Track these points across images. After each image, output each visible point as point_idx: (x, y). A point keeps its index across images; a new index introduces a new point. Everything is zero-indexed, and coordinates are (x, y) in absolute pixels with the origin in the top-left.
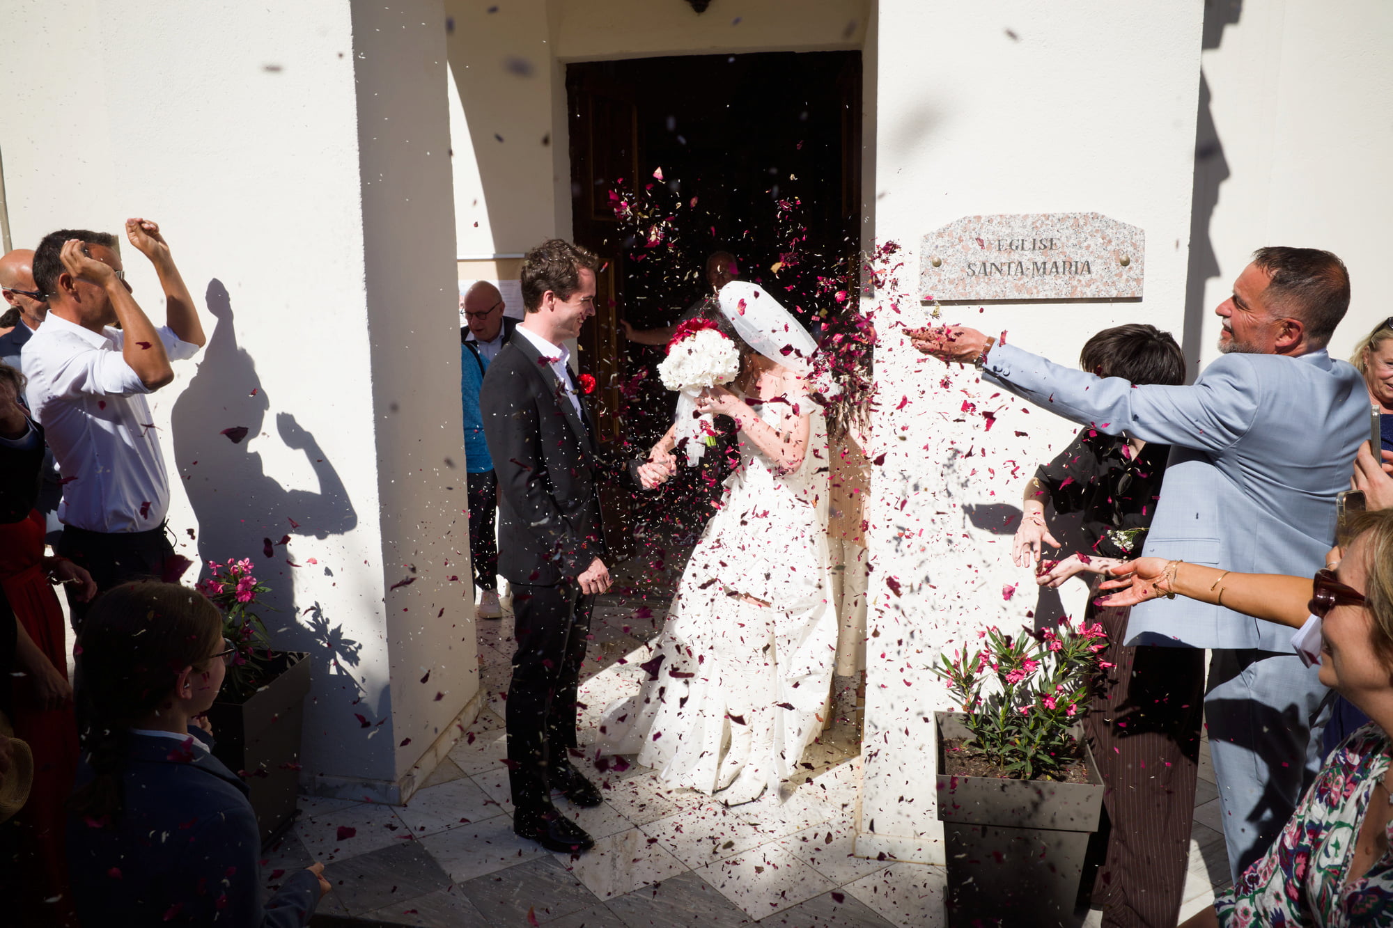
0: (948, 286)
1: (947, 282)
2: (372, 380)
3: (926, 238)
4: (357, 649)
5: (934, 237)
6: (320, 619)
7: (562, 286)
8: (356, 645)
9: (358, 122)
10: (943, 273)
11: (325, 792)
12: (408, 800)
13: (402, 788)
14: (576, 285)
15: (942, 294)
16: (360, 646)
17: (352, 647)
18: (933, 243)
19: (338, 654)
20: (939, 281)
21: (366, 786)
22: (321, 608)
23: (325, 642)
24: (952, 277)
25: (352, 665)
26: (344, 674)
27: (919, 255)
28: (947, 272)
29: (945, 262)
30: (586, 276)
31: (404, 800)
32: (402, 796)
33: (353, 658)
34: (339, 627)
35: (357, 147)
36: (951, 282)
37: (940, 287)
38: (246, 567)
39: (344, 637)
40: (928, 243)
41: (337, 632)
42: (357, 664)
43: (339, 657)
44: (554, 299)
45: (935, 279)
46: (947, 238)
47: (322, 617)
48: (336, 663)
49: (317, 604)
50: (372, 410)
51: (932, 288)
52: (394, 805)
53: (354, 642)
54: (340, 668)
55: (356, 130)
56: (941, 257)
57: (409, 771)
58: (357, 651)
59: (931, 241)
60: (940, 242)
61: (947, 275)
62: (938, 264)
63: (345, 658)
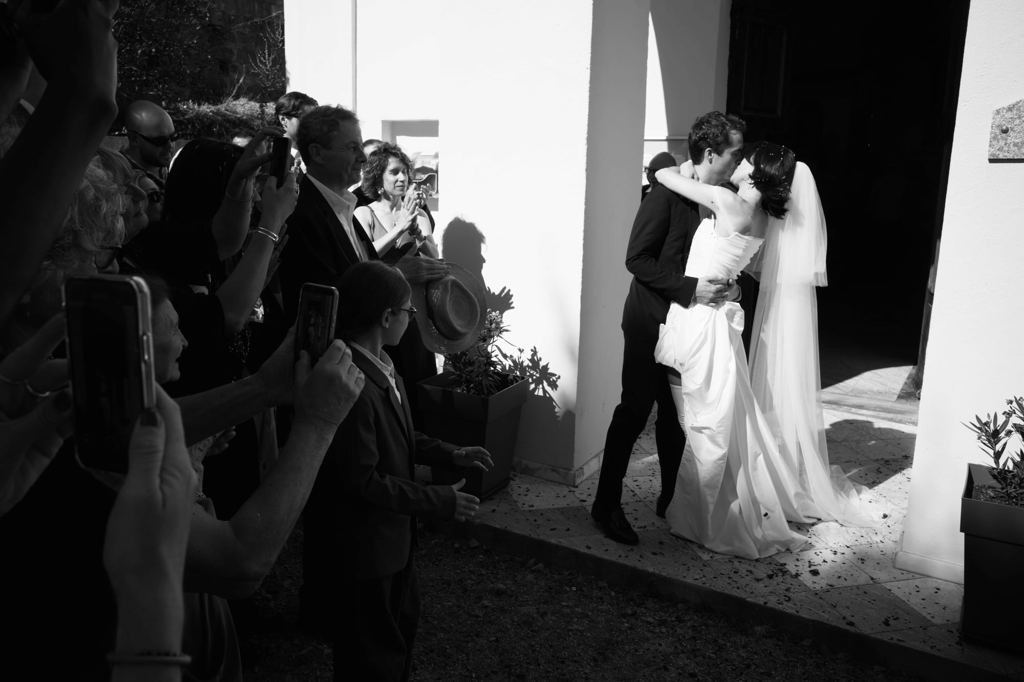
0: (1012, 148)
1: (1012, 145)
2: (585, 204)
3: (998, 112)
4: (557, 379)
5: (1005, 111)
6: (535, 358)
7: (718, 144)
8: (557, 377)
9: (592, 35)
10: (1009, 138)
11: (527, 472)
12: (579, 484)
13: (576, 475)
14: (728, 143)
15: (1006, 154)
16: (559, 377)
17: (554, 378)
18: (1003, 116)
19: (544, 381)
20: (1005, 144)
21: (553, 470)
22: (537, 351)
23: (537, 373)
24: (1017, 141)
25: (552, 389)
26: (548, 396)
27: (991, 125)
28: (1012, 138)
29: (1012, 130)
30: (735, 136)
31: (577, 484)
32: (576, 480)
33: (554, 385)
34: (547, 365)
35: (590, 51)
36: (1015, 145)
37: (1006, 149)
38: (497, 316)
39: (549, 371)
40: (999, 116)
41: (546, 368)
42: (556, 390)
43: (545, 384)
44: (712, 154)
45: (1002, 143)
46: (1015, 112)
47: (537, 357)
48: (543, 388)
49: (535, 348)
50: (583, 224)
51: (999, 150)
52: (570, 486)
53: (556, 375)
54: (545, 391)
55: (591, 40)
56: (1009, 126)
57: (582, 466)
58: (557, 381)
59: (1002, 114)
60: (1009, 115)
61: (1013, 140)
62: (1005, 131)
63: (549, 385)
